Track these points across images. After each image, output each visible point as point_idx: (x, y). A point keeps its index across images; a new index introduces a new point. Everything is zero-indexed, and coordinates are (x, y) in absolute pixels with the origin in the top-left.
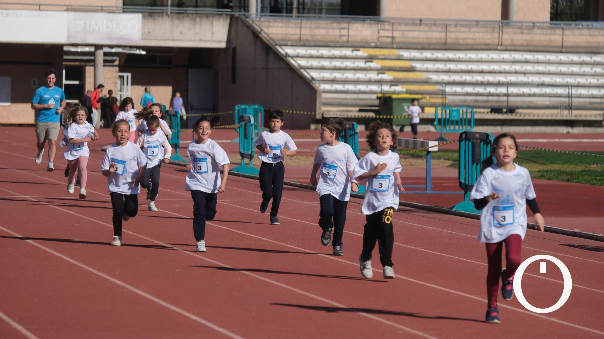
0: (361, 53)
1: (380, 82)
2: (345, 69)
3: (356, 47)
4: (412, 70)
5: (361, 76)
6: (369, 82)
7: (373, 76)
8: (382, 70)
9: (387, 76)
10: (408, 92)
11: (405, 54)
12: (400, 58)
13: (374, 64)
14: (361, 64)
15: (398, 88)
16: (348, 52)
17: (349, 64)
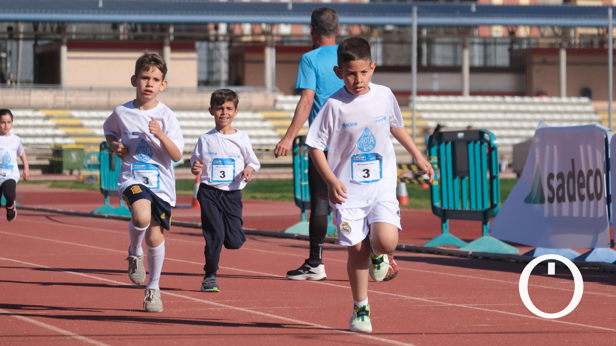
0: (40, 113)
1: (54, 136)
2: (27, 126)
3: (36, 109)
4: (81, 126)
5: (39, 131)
6: (46, 136)
7: (49, 131)
8: (57, 127)
9: (60, 131)
10: (77, 143)
11: (76, 114)
12: (71, 117)
13: (50, 122)
14: (40, 122)
15: (69, 141)
16: (29, 113)
17: (30, 122)
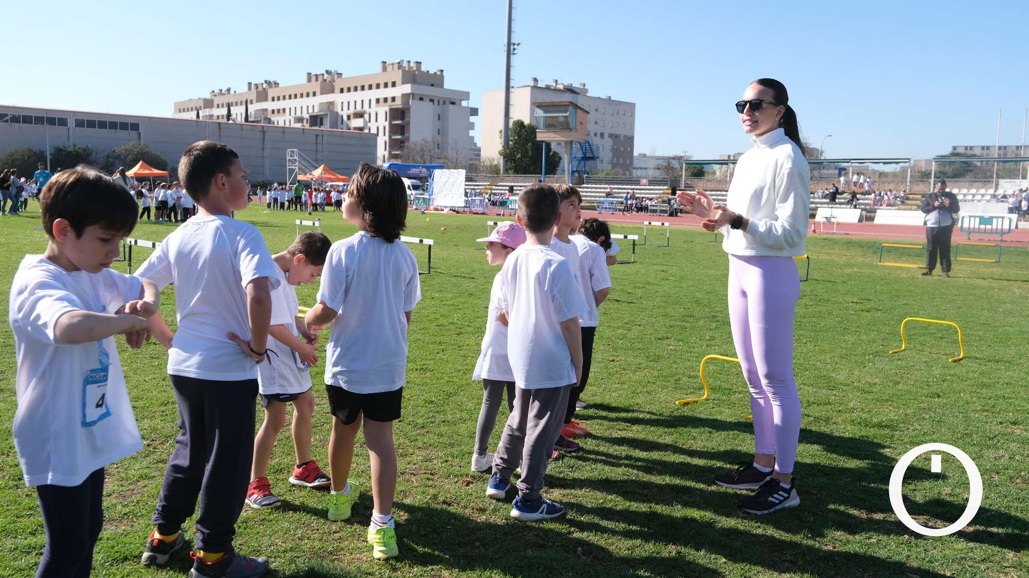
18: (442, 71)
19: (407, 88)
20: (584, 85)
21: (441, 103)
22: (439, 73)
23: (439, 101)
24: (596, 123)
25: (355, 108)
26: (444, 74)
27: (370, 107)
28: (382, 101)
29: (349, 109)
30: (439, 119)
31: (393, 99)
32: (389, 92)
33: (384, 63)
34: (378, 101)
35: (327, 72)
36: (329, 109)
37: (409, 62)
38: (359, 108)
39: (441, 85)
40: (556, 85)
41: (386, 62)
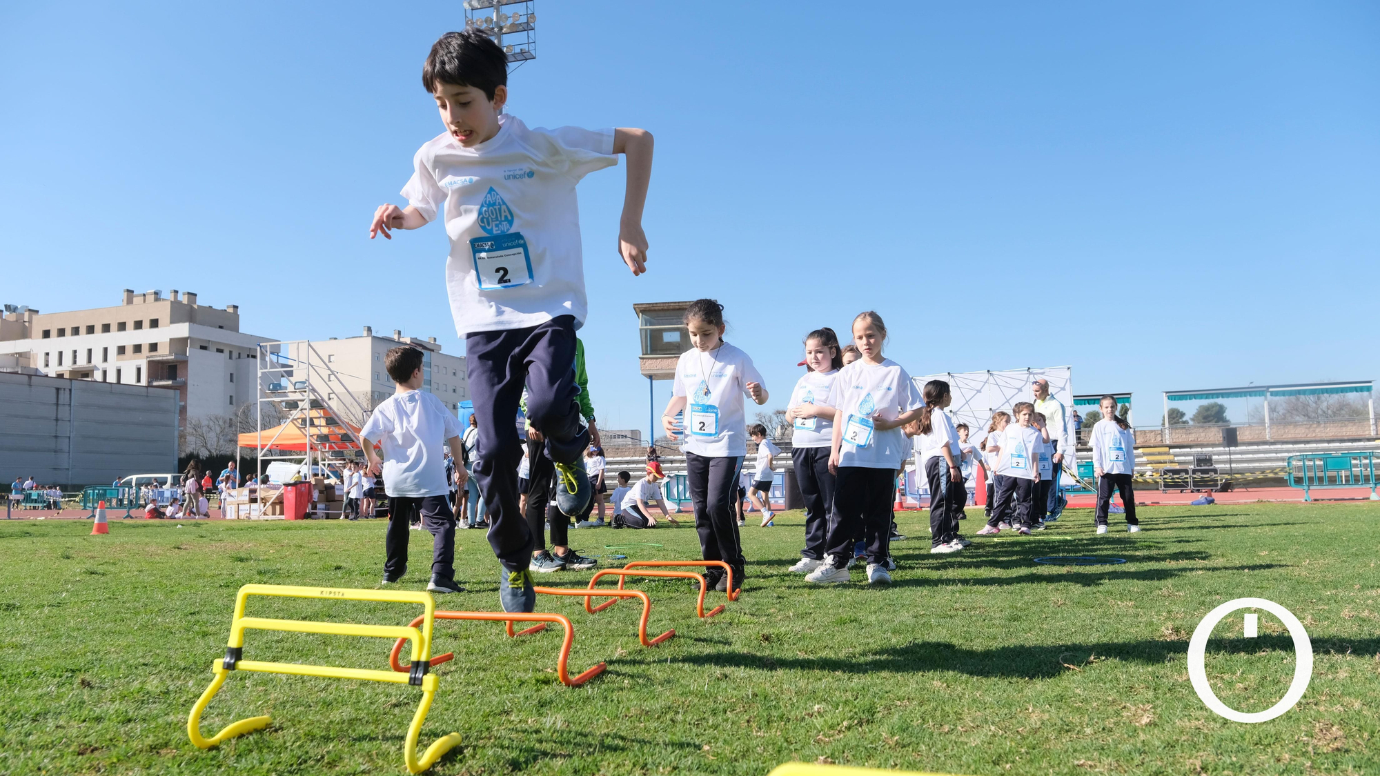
18: (236, 307)
19: (182, 330)
20: (435, 339)
21: (235, 355)
22: (231, 310)
23: (231, 352)
24: (454, 391)
25: (75, 362)
26: (240, 311)
27: (105, 360)
28: (129, 350)
29: (60, 363)
30: (231, 381)
31: (154, 347)
32: (146, 336)
33: (130, 292)
34: (121, 350)
35: (8, 307)
36: (17, 364)
37: (176, 292)
38: (82, 362)
39: (236, 329)
40: (399, 338)
41: (132, 292)
